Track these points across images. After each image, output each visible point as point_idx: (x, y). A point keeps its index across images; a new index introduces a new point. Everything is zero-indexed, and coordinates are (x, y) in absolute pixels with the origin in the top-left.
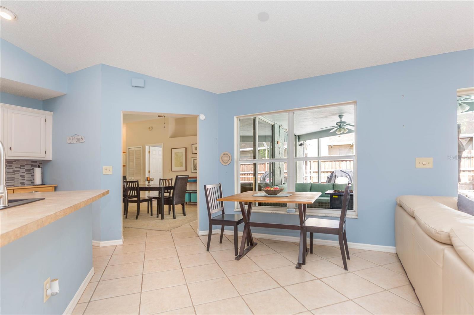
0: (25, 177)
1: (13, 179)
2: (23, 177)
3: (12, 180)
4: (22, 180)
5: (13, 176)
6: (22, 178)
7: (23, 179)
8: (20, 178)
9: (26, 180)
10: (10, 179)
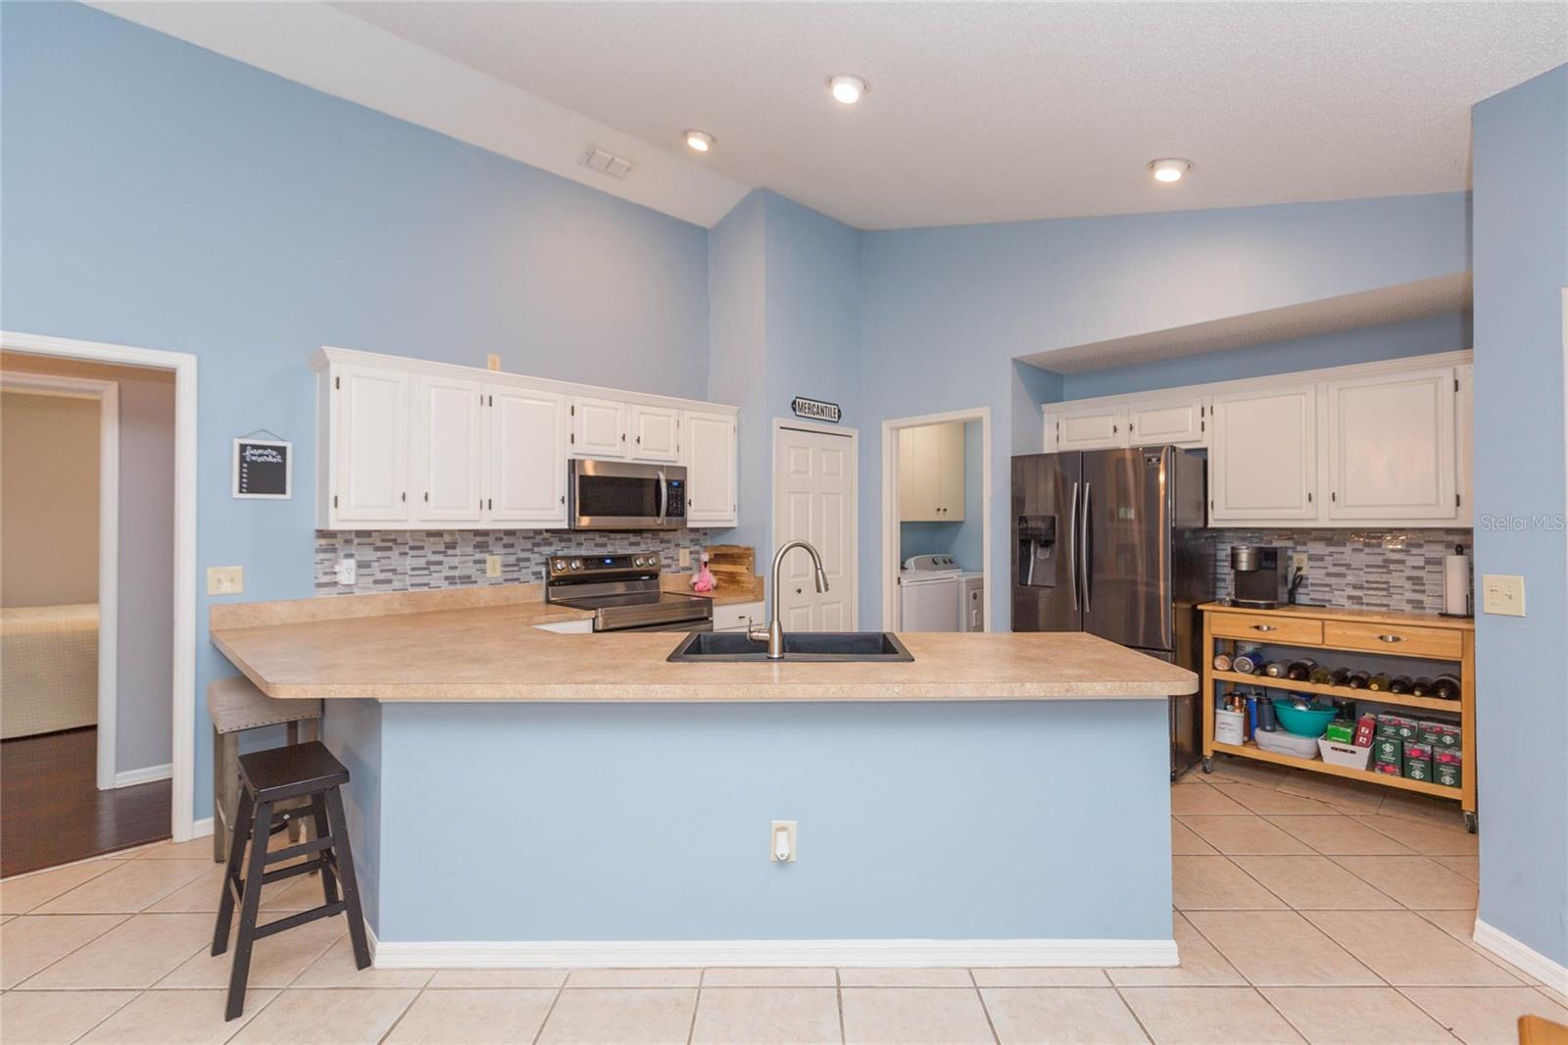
0: (1424, 584)
1: (1384, 586)
2: (1417, 581)
3: (1382, 589)
4: (1414, 591)
5: (1385, 578)
6: (1413, 584)
7: (1418, 588)
8: (1408, 585)
9: (1427, 593)
10: (1374, 585)
